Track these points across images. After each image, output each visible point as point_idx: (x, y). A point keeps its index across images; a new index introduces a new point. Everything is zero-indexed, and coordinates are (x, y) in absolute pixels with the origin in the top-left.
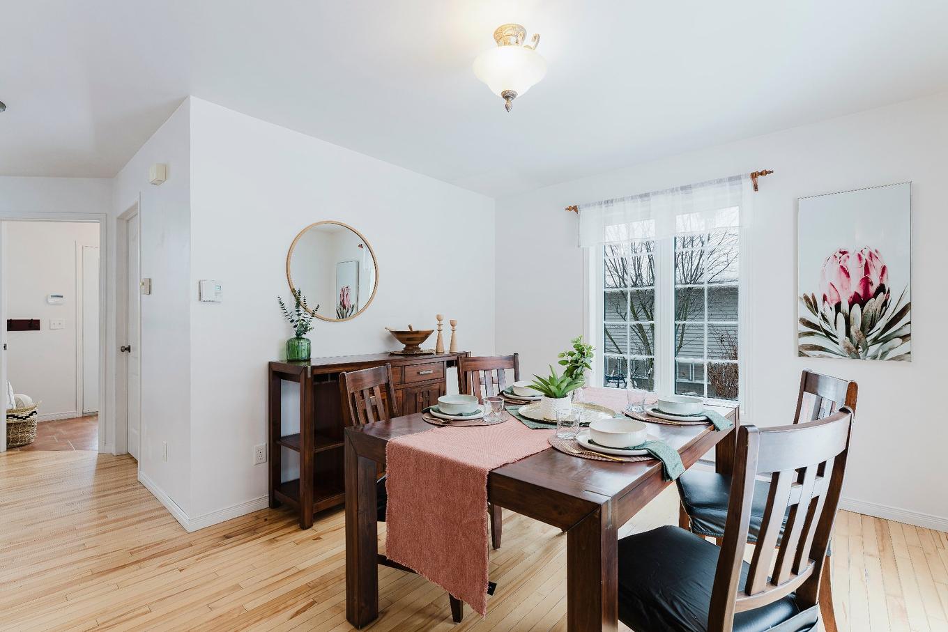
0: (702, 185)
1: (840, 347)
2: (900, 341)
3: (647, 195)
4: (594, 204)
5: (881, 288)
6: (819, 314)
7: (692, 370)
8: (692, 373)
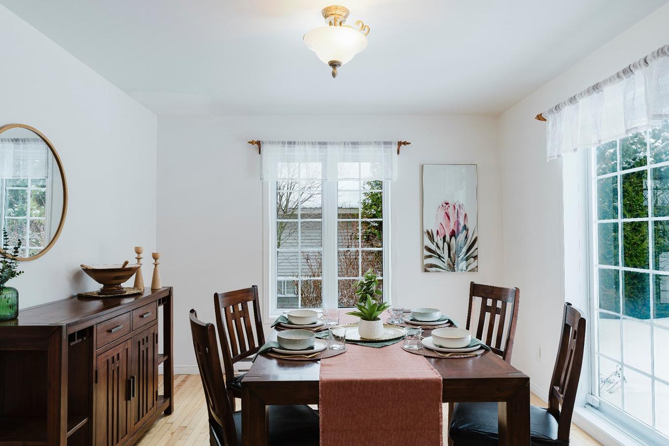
0: (366, 143)
1: (446, 265)
2: (473, 259)
3: (325, 144)
4: (278, 143)
5: (465, 228)
6: (435, 244)
7: (284, 285)
8: (284, 288)
